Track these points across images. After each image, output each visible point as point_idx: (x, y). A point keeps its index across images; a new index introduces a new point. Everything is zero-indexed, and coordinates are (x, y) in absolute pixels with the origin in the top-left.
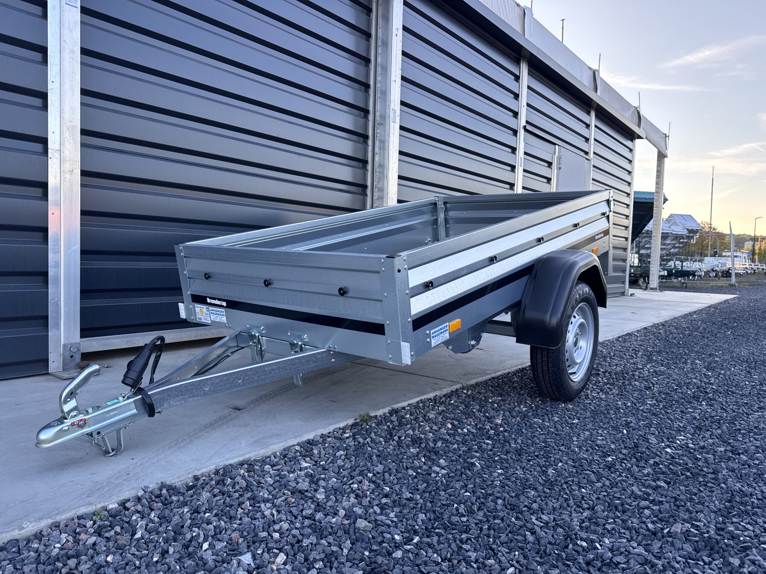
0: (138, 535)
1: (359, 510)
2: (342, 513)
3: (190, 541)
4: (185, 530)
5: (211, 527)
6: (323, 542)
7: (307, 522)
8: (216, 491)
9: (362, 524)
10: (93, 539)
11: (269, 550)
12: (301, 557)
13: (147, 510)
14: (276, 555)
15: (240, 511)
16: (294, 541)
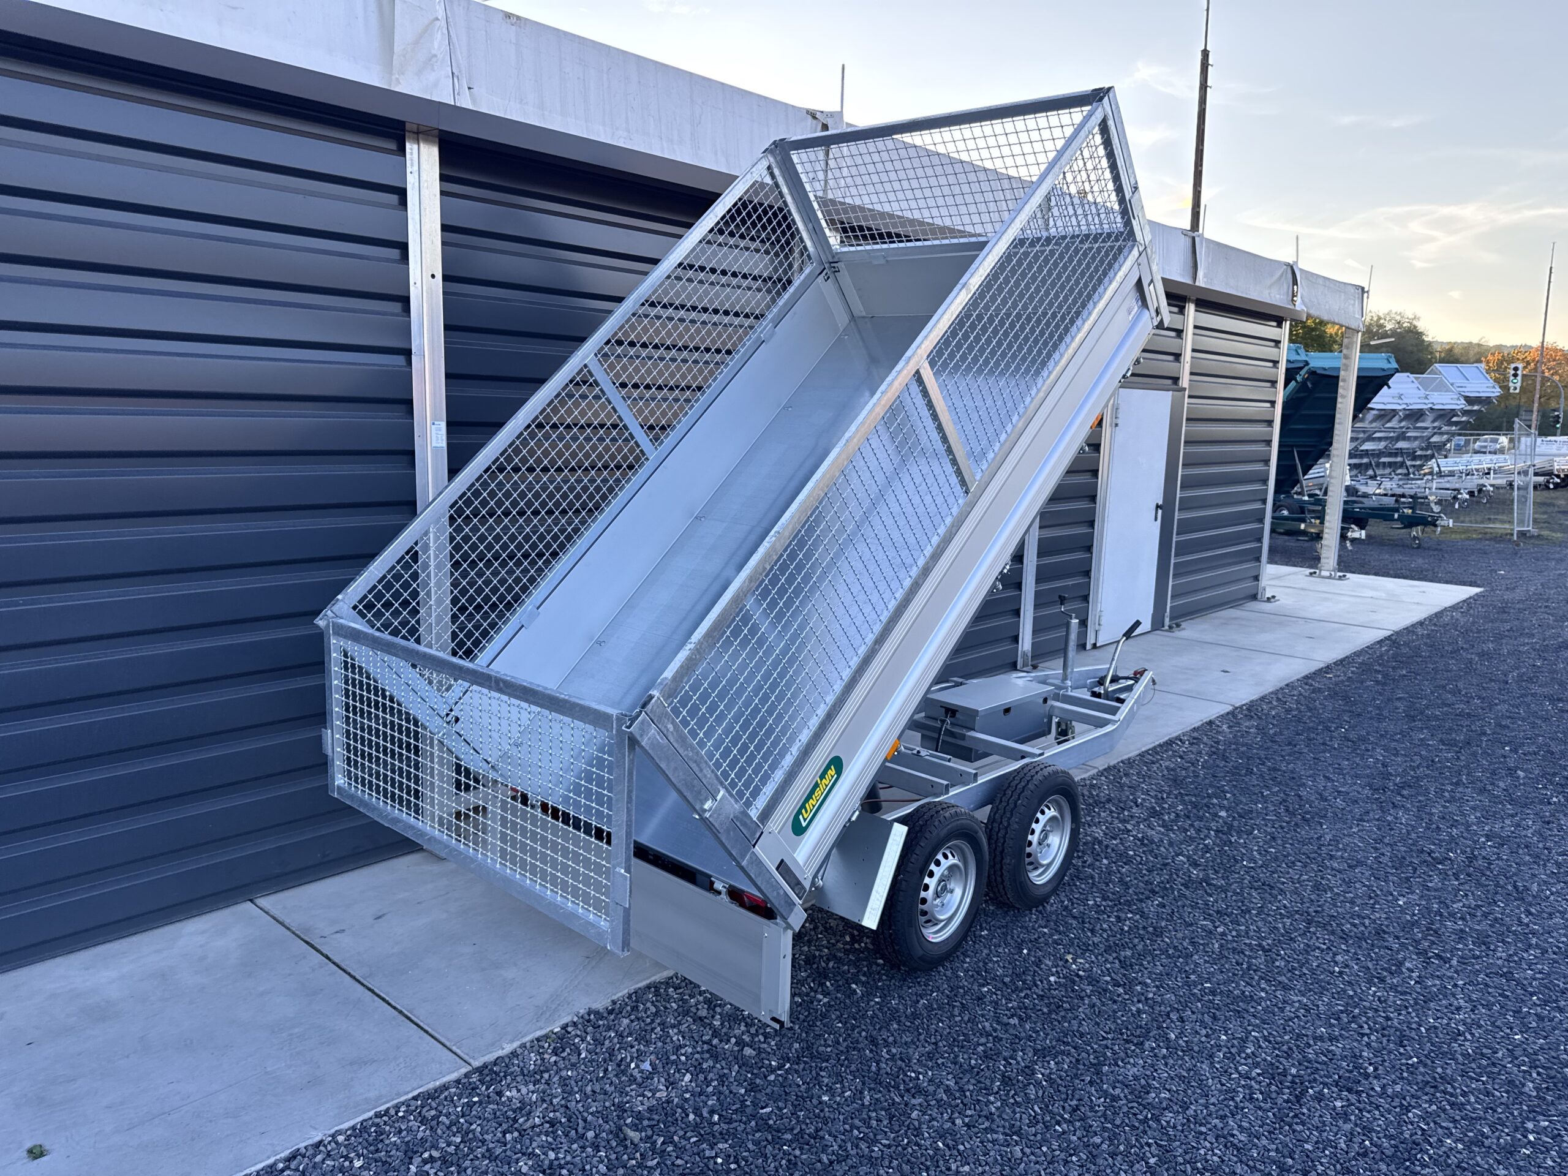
0: (583, 1055)
1: (746, 1038)
2: (733, 1040)
3: (621, 1060)
4: (616, 1052)
5: (634, 1050)
6: (718, 1066)
7: (706, 1047)
8: (633, 1017)
9: (748, 1051)
10: (554, 1059)
11: (679, 1071)
12: (701, 1077)
13: (584, 1034)
14: (684, 1075)
15: (654, 1036)
16: (696, 1063)
